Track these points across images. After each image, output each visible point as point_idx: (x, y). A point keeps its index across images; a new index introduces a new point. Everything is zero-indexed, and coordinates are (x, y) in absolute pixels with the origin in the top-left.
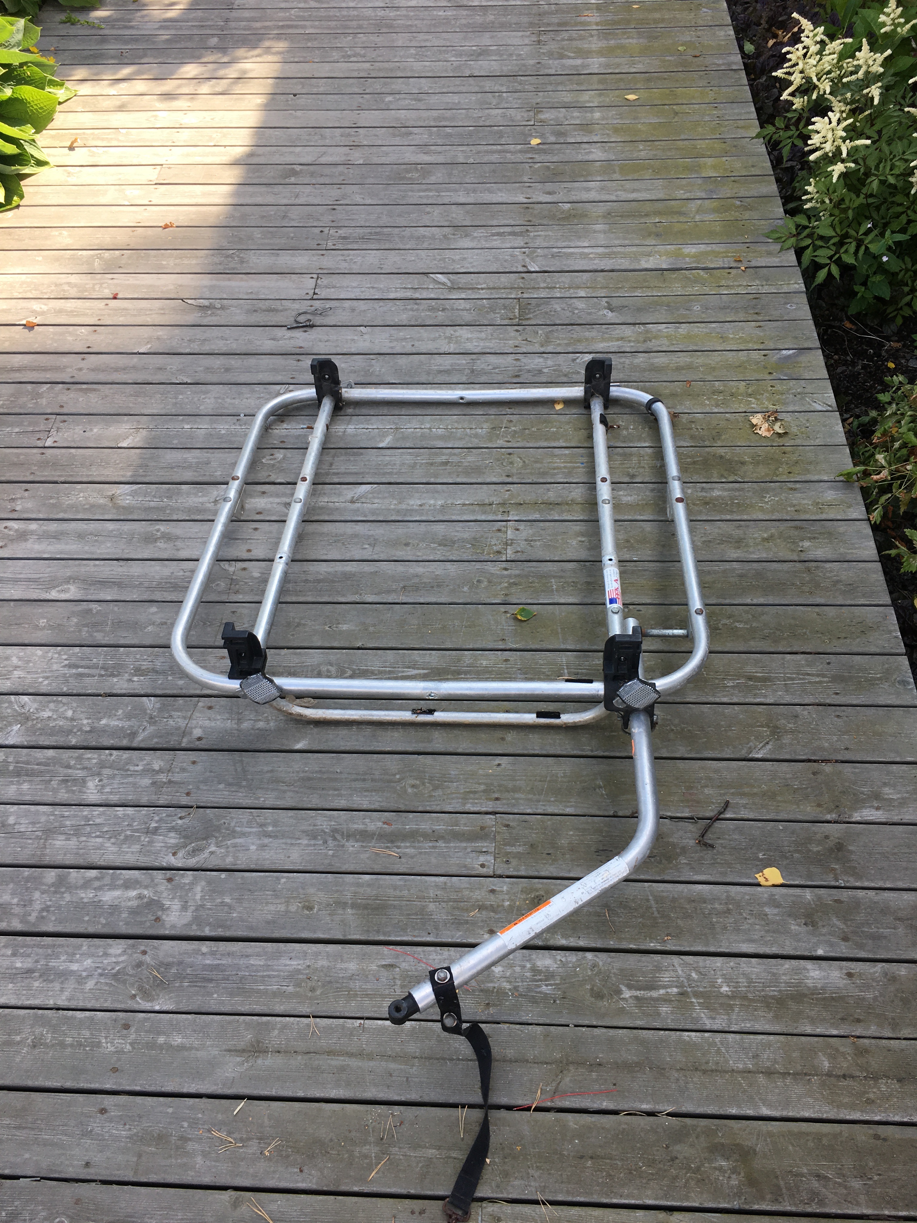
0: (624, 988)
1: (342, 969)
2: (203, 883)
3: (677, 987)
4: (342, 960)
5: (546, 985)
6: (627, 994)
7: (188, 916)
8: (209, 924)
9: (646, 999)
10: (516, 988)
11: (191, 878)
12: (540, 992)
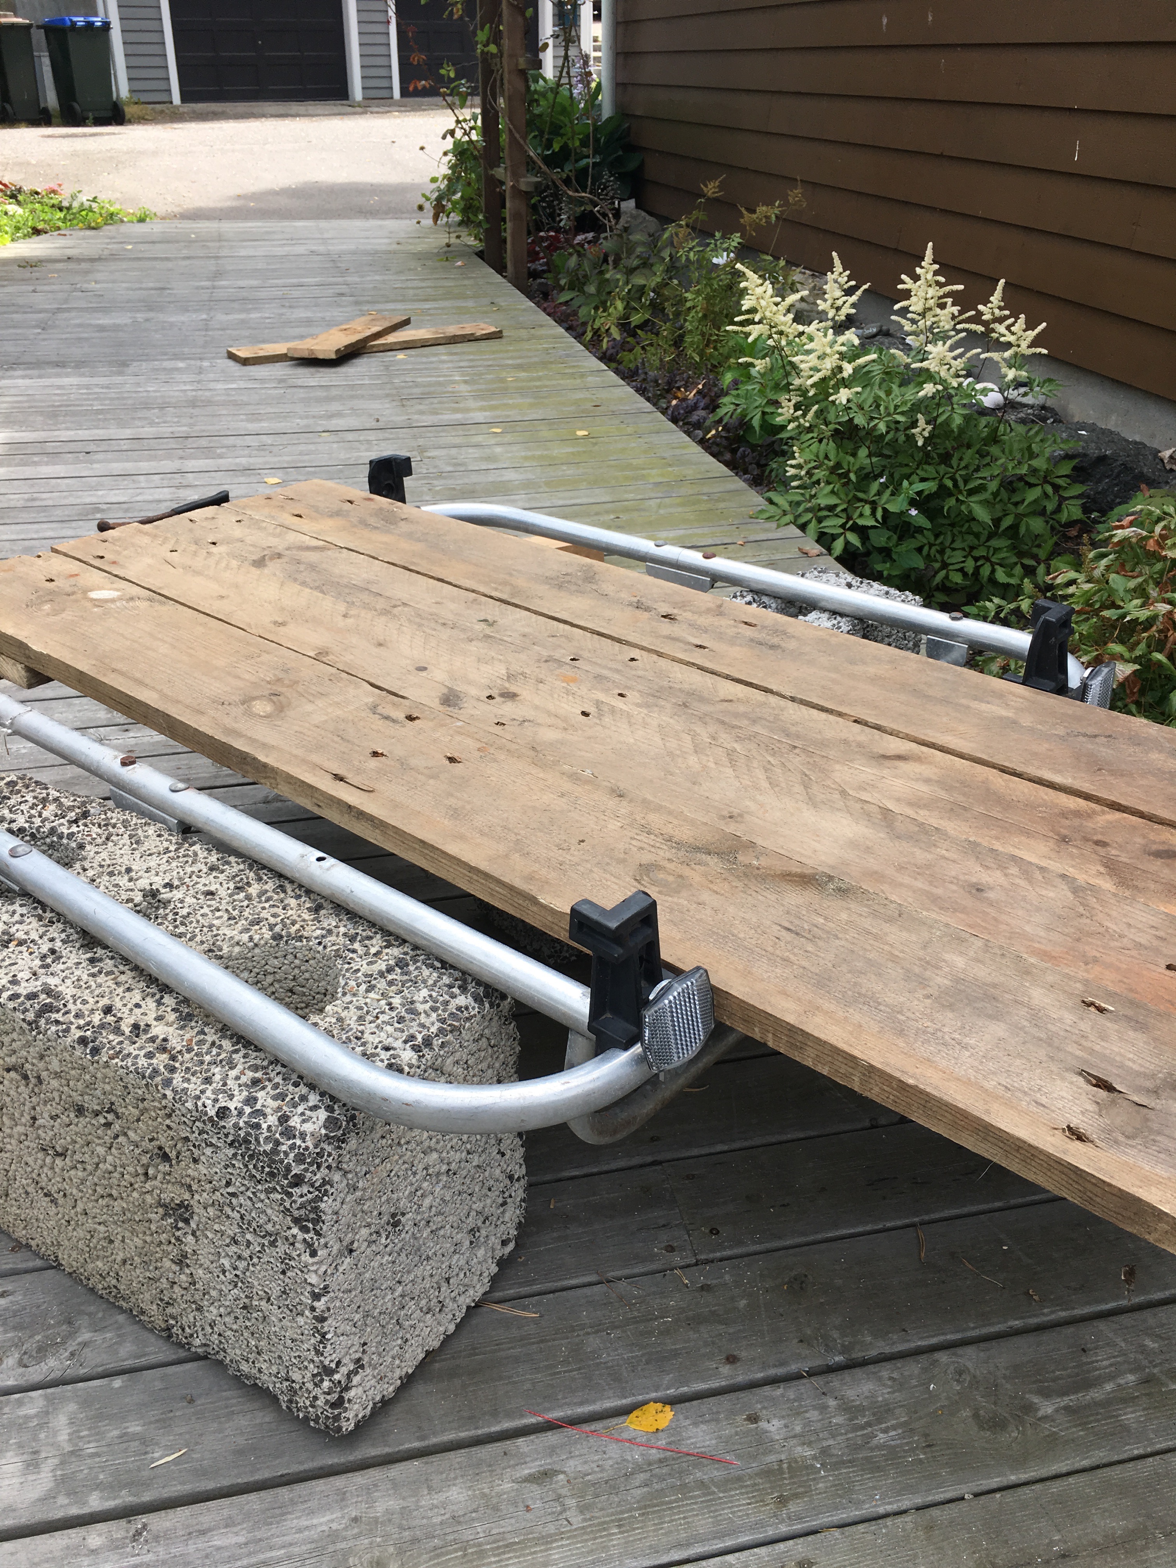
0: (1036, 1399)
1: (434, 1507)
2: (72, 1407)
3: (1131, 1371)
4: (430, 1488)
5: (885, 1431)
6: (1047, 1408)
7: (44, 1480)
8: (99, 1486)
9: (1088, 1406)
10: (825, 1451)
11: (41, 1403)
12: (879, 1447)
